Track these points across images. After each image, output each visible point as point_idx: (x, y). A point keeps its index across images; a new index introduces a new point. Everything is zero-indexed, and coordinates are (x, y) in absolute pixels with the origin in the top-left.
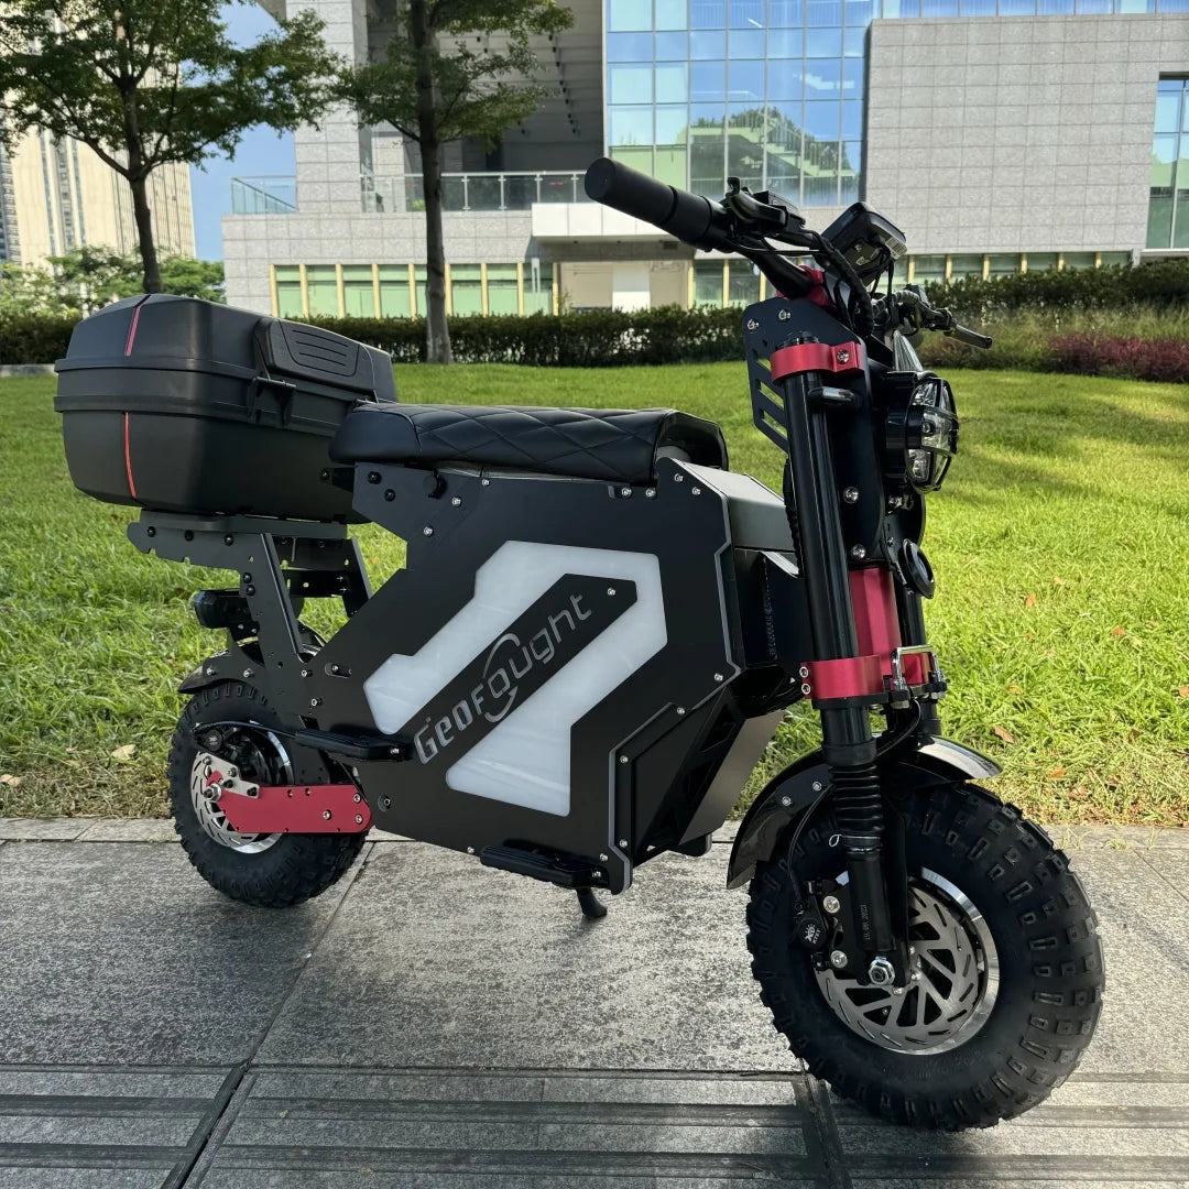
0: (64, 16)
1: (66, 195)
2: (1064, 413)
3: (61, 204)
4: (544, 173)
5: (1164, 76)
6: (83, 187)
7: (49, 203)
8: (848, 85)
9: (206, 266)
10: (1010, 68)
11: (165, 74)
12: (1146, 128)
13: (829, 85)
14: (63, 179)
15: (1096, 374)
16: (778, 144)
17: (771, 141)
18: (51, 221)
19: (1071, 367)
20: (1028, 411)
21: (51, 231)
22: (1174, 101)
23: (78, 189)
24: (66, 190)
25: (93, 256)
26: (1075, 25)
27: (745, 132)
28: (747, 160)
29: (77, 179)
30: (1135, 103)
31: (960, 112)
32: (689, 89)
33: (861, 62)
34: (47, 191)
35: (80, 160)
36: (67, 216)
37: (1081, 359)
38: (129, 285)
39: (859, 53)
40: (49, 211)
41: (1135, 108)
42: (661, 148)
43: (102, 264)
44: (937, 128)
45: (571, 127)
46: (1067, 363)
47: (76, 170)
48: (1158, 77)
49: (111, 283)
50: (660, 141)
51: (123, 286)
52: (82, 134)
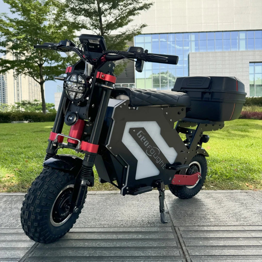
0: (28, 52)
1: (18, 90)
2: (247, 125)
3: (17, 92)
4: (123, 84)
5: (250, 62)
6: (22, 88)
7: (15, 92)
8: (185, 65)
9: (49, 104)
10: (218, 61)
11: (48, 63)
12: (247, 73)
13: (181, 65)
14: (18, 87)
15: (250, 119)
16: (171, 77)
17: (169, 77)
18: (15, 96)
19: (244, 117)
20: (240, 125)
21: (15, 98)
22: (252, 67)
23: (21, 89)
24: (18, 89)
25: (25, 102)
26: (231, 53)
27: (164, 75)
28: (164, 81)
29: (21, 87)
30: (245, 68)
31: (208, 70)
32: (152, 67)
33: (187, 61)
34: (14, 90)
35: (22, 83)
36: (18, 95)
37: (246, 116)
38: (32, 108)
39: (187, 59)
40: (15, 94)
41: (245, 69)
42: (147, 79)
43: (26, 104)
44: (204, 73)
45: (126, 75)
46: (243, 117)
47: (21, 85)
48: (249, 63)
49: (29, 107)
50: (146, 77)
51: (31, 108)
52: (31, 75)
